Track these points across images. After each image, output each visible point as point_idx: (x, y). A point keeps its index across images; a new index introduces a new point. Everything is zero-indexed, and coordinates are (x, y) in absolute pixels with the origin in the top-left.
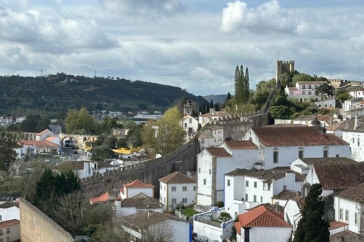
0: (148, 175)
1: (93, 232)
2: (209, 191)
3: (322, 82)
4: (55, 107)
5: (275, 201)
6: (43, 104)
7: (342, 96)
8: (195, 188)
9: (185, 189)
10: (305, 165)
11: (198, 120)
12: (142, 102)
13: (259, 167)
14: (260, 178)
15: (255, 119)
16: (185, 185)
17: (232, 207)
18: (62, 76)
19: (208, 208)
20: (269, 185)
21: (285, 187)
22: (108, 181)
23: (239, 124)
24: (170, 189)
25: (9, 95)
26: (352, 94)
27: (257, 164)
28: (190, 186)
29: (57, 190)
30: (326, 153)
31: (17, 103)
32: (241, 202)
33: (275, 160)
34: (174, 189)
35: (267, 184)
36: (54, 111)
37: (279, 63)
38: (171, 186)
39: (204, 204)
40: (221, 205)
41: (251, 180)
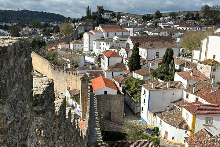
0: (65, 41)
1: (53, 59)
2: (88, 46)
3: (112, 13)
4: (24, 20)
5: (110, 49)
6: (20, 19)
7: (119, 17)
8: (82, 46)
9: (79, 46)
10: (118, 38)
11: (74, 24)
12: (51, 19)
13: (103, 39)
14: (105, 42)
15: (93, 24)
16: (79, 44)
17: (96, 51)
18: (25, 11)
19: (88, 52)
20: (108, 44)
21: (113, 45)
22: (53, 43)
23: (89, 26)
24: (74, 46)
25: (9, 16)
26: (122, 16)
27: (102, 37)
28: (80, 45)
29: (38, 45)
30: (122, 34)
31: (12, 19)
32: (99, 50)
33: (108, 36)
34: (75, 46)
35: (107, 44)
36: (24, 21)
37: (98, 6)
38: (74, 44)
39: (86, 51)
40: (92, 51)
41: (102, 43)
